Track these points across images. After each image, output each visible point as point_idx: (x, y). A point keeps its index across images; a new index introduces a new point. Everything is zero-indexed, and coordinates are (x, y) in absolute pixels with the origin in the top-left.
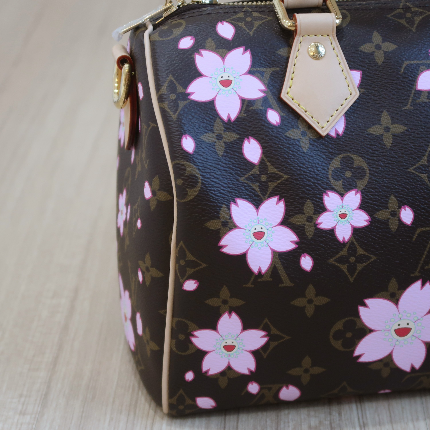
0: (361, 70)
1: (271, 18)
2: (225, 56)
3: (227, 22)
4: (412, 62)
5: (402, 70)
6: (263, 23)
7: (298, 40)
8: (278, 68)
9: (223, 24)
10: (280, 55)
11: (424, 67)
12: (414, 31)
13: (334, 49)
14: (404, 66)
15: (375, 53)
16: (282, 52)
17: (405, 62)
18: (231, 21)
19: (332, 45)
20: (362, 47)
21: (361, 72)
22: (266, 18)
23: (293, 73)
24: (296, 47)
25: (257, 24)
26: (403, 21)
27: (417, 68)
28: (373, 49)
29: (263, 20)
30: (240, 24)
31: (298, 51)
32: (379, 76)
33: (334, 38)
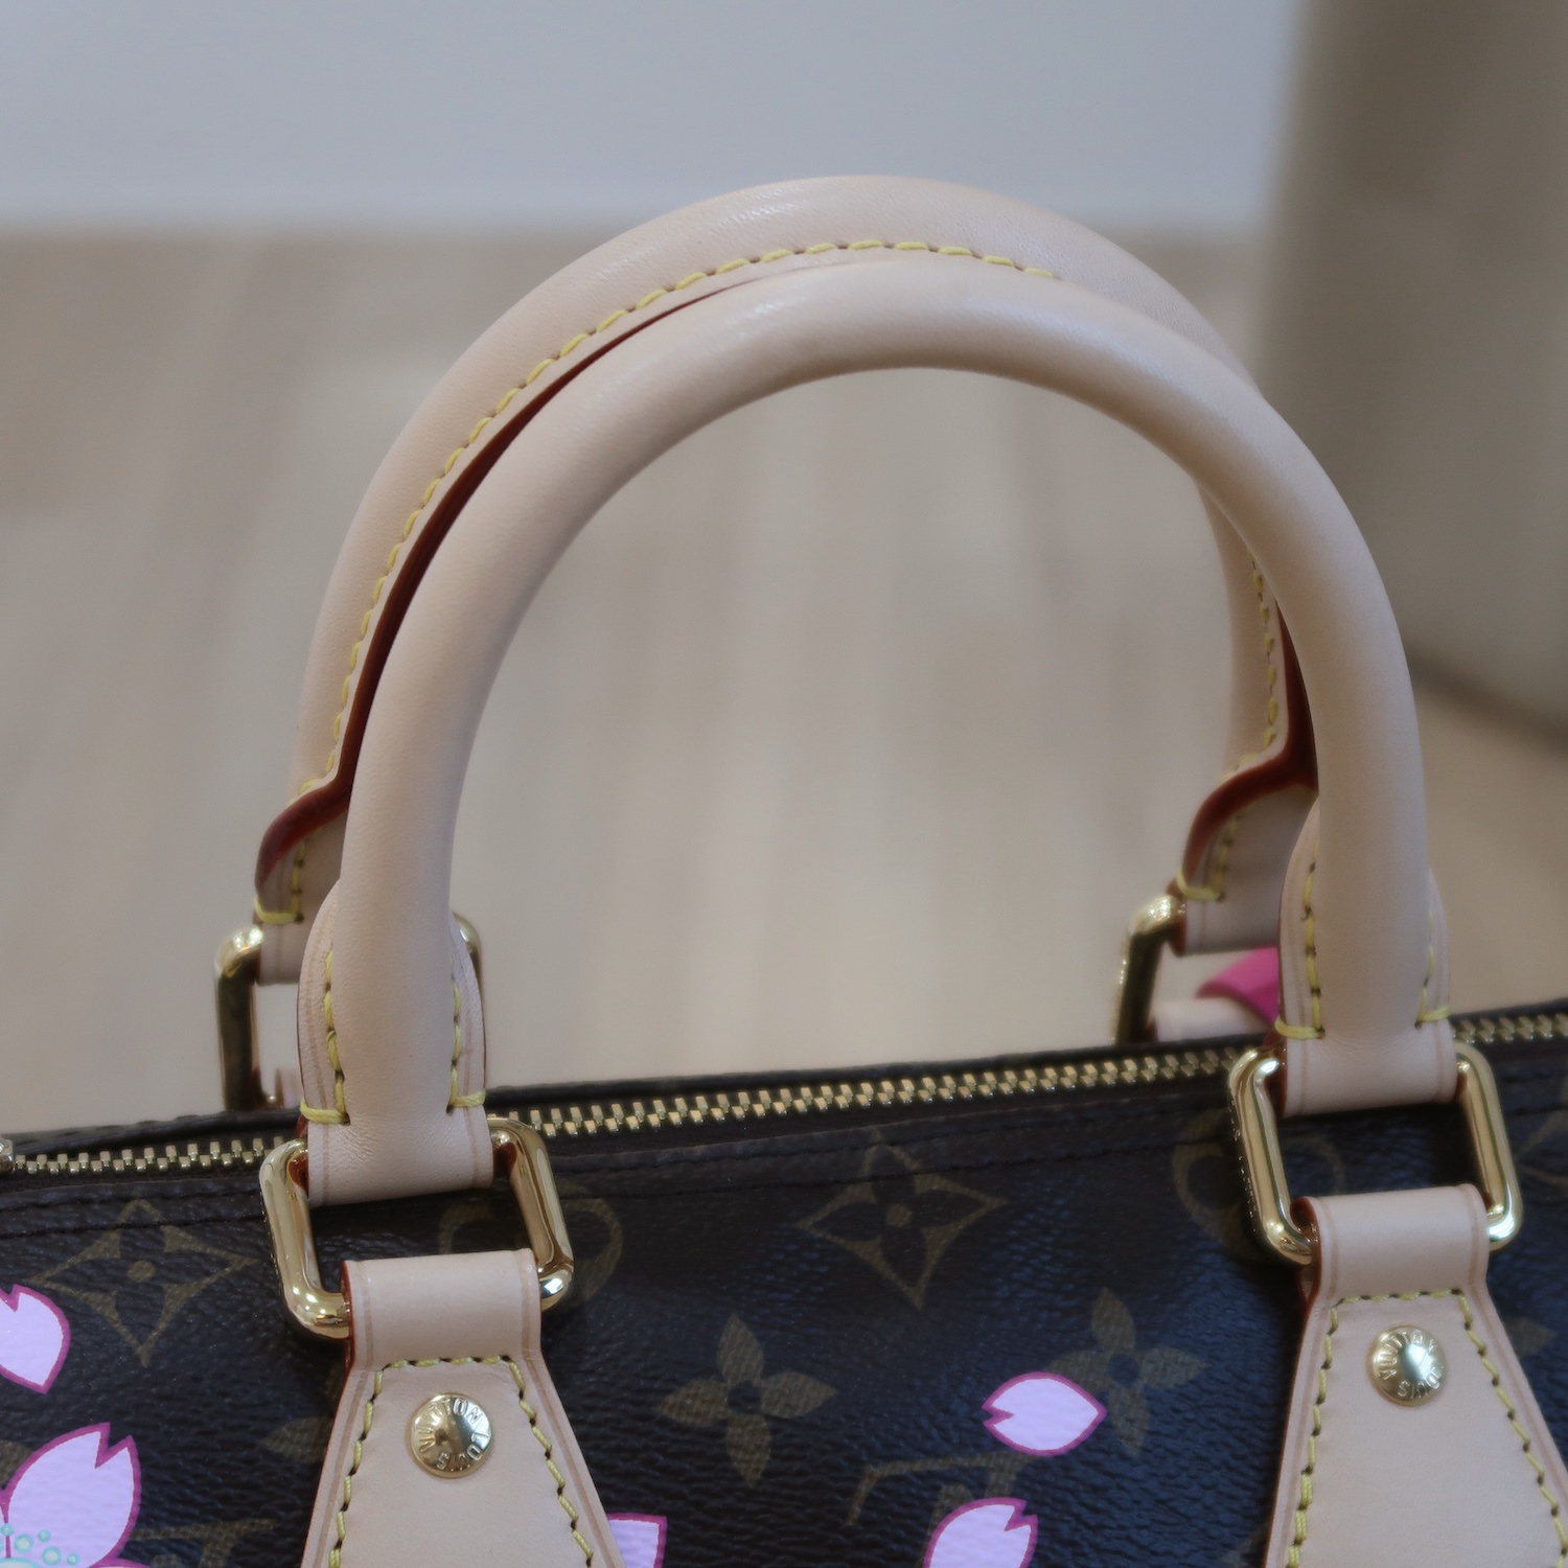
0: (661, 1513)
1: (247, 1262)
2: (11, 1475)
3: (37, 1290)
4: (903, 1468)
5: (857, 1510)
6: (208, 1291)
7: (360, 1388)
8: (265, 1522)
9: (14, 1307)
10: (278, 1458)
11: (962, 1489)
12: (918, 1302)
13: (533, 1422)
14: (865, 1488)
15: (730, 1430)
16: (286, 1441)
17: (871, 1469)
18: (54, 1286)
19: (524, 1404)
20: (671, 1399)
21: (665, 1518)
22: (223, 1264)
23: (339, 1545)
24: (350, 1420)
25: (177, 1296)
26: (869, 1251)
27: (926, 1494)
28: (721, 1410)
29: (208, 1274)
30: (94, 1299)
31: (363, 1437)
32: (746, 1538)
33: (533, 1369)
